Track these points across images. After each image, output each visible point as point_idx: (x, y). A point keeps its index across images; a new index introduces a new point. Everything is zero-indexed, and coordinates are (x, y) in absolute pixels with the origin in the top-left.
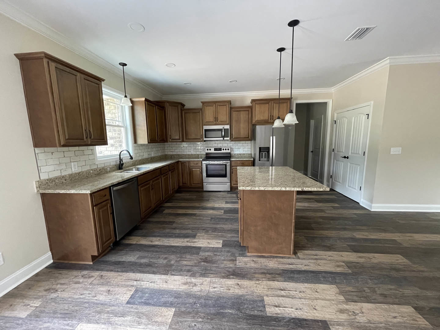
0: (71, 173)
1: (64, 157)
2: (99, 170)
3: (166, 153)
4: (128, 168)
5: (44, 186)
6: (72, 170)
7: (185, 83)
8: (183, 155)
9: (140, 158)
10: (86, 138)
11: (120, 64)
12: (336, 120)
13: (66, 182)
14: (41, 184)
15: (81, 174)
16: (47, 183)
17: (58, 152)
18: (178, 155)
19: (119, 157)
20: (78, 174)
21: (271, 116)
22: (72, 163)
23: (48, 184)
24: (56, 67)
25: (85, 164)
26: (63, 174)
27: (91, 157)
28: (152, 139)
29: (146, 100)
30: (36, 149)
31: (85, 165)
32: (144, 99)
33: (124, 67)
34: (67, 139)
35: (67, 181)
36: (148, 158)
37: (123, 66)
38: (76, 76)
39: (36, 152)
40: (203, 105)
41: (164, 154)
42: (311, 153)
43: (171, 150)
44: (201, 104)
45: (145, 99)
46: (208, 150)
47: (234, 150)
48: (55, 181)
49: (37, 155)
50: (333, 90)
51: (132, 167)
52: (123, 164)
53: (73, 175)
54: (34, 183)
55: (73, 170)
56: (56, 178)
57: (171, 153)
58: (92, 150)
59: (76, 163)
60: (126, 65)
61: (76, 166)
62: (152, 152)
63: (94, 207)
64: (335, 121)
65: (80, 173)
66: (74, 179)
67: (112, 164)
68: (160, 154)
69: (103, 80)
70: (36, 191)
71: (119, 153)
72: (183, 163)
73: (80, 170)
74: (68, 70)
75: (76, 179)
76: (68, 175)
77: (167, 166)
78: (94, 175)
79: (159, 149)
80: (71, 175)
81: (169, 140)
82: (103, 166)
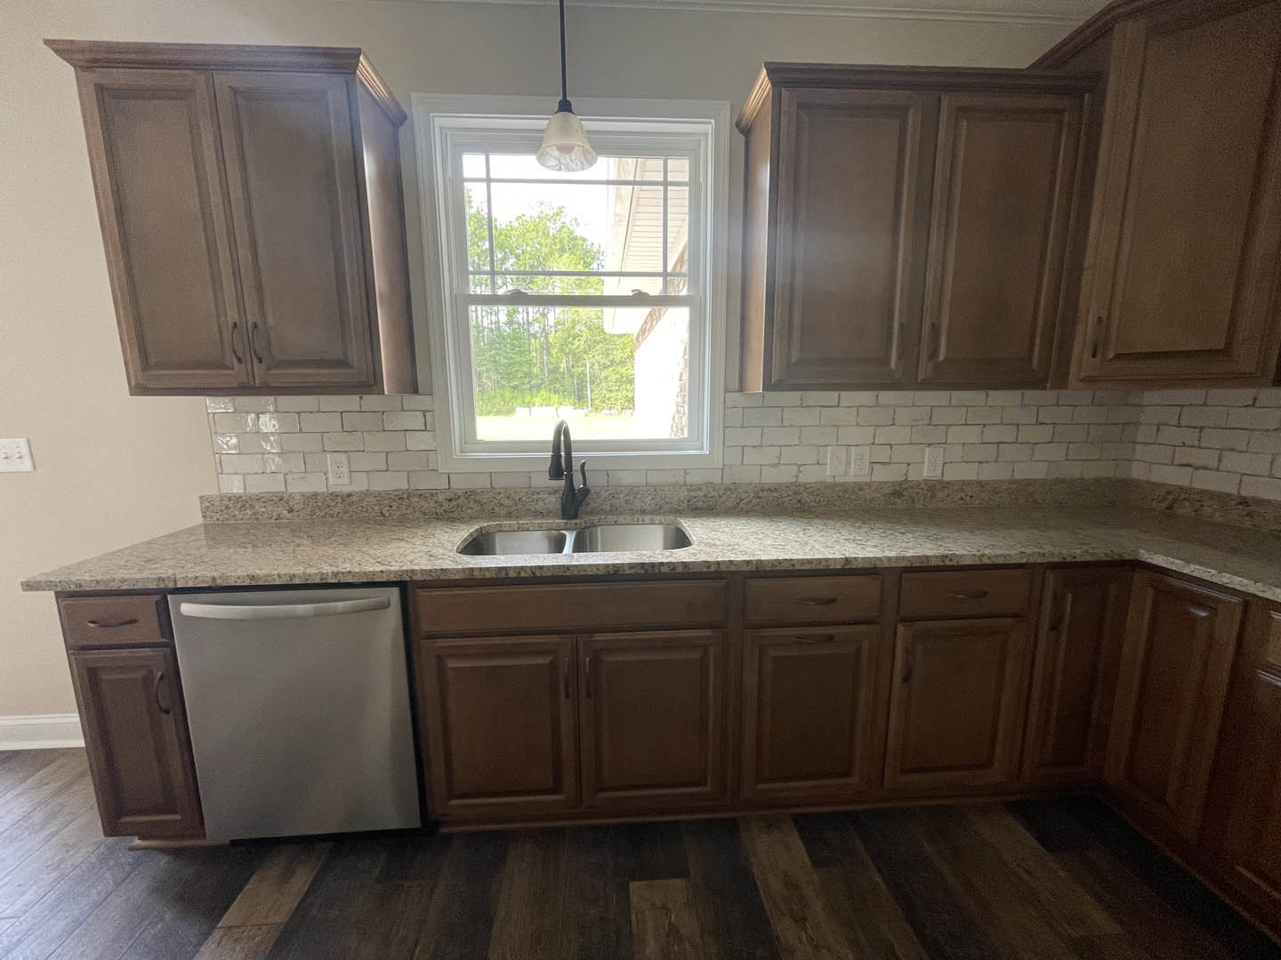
0: (321, 489)
1: (301, 430)
3: (1138, 472)
6: (325, 480)
9: (784, 476)
13: (289, 515)
15: (354, 499)
16: (227, 507)
18: (1244, 502)
20: (339, 500)
22: (330, 458)
24: (98, 91)
25: (384, 467)
26: (289, 490)
31: (387, 470)
35: (295, 514)
38: (190, 91)
39: (211, 409)
43: (1184, 455)
48: (252, 507)
49: (212, 417)
52: (586, 491)
55: (331, 482)
58: (424, 412)
59: (343, 457)
61: (345, 469)
62: (927, 451)
65: (349, 495)
66: (323, 514)
68: (1038, 472)
69: (357, 55)
73: (360, 485)
75: (332, 516)
76: (303, 495)
77: (848, 570)
78: (418, 514)
79: (1044, 433)
80: (315, 495)
81: (1081, 359)
82: (481, 483)
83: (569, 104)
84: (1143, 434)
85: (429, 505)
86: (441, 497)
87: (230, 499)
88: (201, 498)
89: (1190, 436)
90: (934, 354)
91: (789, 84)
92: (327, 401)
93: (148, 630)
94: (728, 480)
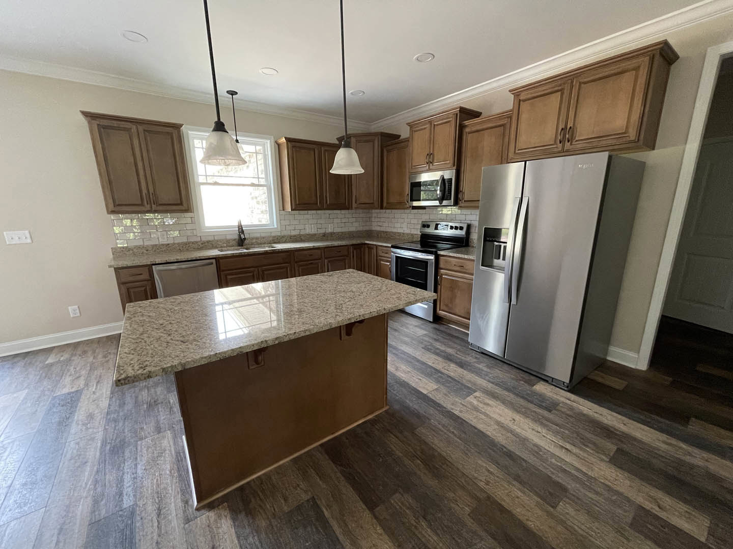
0: (157, 243)
1: (148, 224)
2: (202, 244)
4: (256, 246)
6: (158, 240)
8: (392, 232)
9: (296, 233)
10: (148, 204)
11: (228, 92)
13: (147, 252)
15: (170, 245)
16: (122, 251)
18: (386, 232)
20: (165, 246)
21: (564, 129)
22: (159, 233)
23: (124, 252)
24: (98, 125)
25: (179, 235)
26: (146, 244)
27: (189, 227)
28: (301, 204)
30: (110, 215)
32: (283, 140)
33: (234, 96)
36: (315, 235)
37: (232, 95)
38: (130, 128)
39: (111, 218)
40: (410, 129)
41: (367, 228)
44: (408, 128)
45: (286, 138)
46: (424, 226)
48: (132, 250)
52: (245, 239)
53: (158, 246)
55: (160, 241)
56: (136, 247)
57: (378, 229)
58: (191, 218)
60: (236, 93)
62: (329, 225)
65: (168, 244)
67: (229, 237)
68: (353, 229)
69: (181, 125)
72: (370, 247)
74: (115, 124)
75: (162, 251)
76: (152, 245)
77: (314, 248)
78: (192, 249)
80: (156, 245)
81: (354, 205)
82: (211, 239)
84: (373, 219)
85: (196, 246)
86: (199, 243)
88: (112, 248)
90: (327, 202)
91: (289, 141)
93: (146, 276)
94: (283, 234)
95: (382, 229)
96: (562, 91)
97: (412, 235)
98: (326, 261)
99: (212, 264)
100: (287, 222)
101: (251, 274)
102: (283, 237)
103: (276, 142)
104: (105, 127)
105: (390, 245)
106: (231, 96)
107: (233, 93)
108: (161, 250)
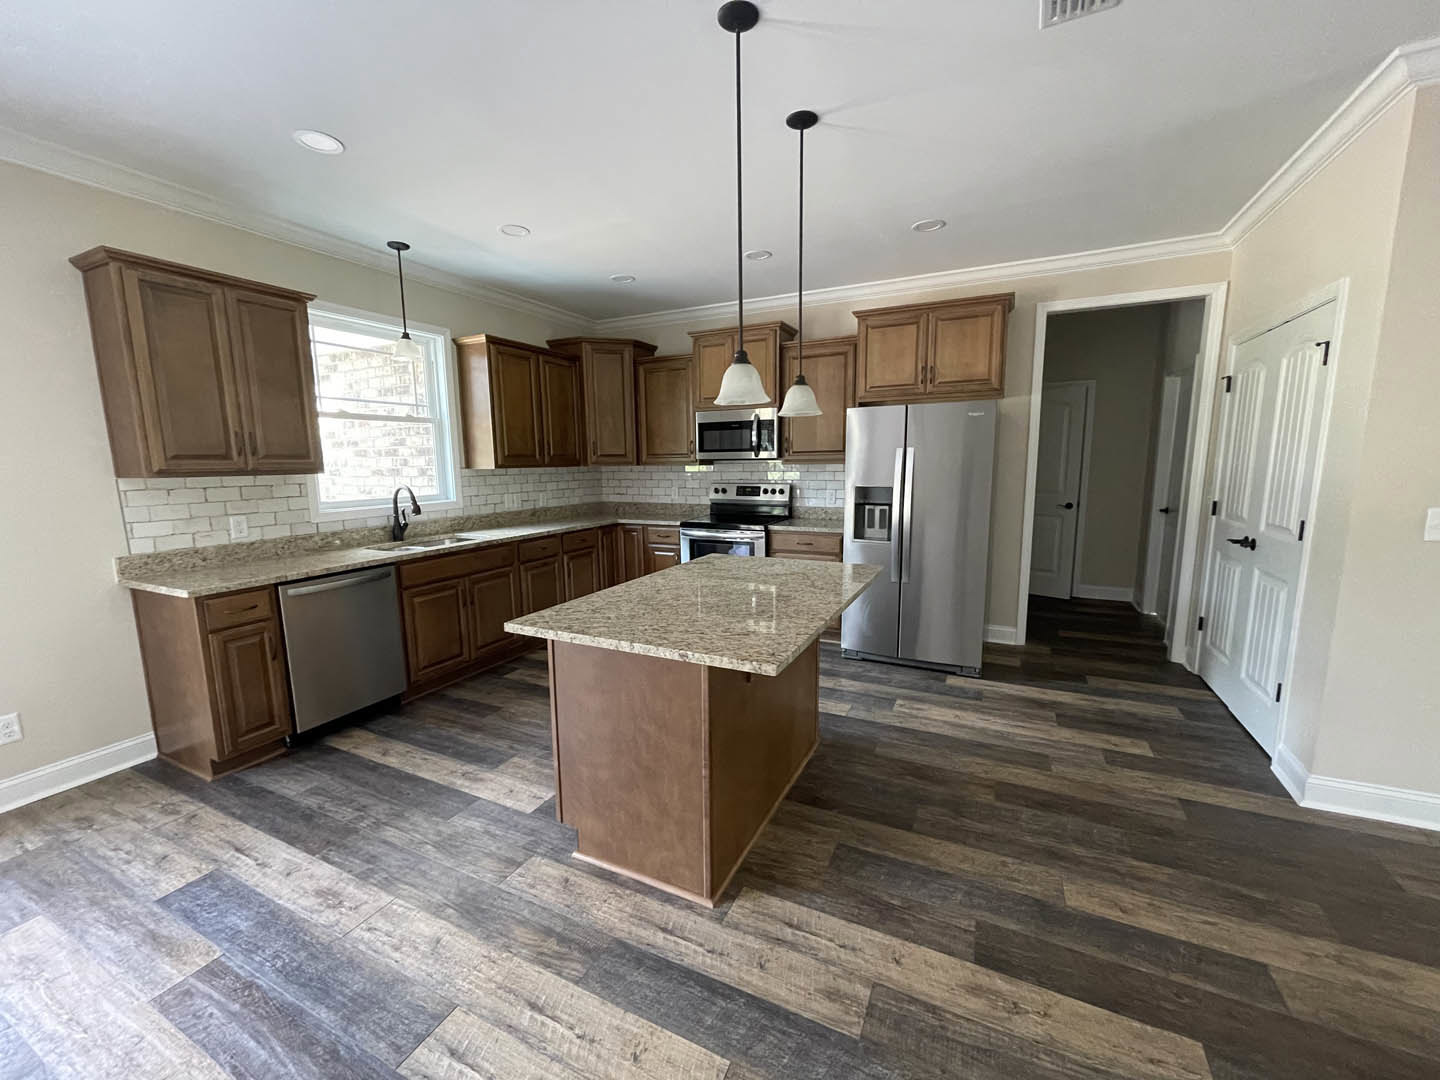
0: (224, 541)
1: (206, 500)
2: (322, 540)
3: (605, 499)
4: (426, 539)
5: (137, 571)
6: (229, 535)
7: (614, 279)
8: (649, 504)
9: (488, 511)
10: (239, 454)
11: (390, 244)
12: (1231, 374)
13: (204, 564)
14: (130, 567)
15: (256, 545)
17: (186, 488)
18: (635, 504)
19: (392, 506)
21: (924, 368)
22: (231, 519)
23: (149, 567)
24: (141, 280)
25: (273, 523)
26: (200, 545)
27: (294, 504)
28: (511, 456)
29: (491, 340)
30: (120, 480)
31: (276, 524)
32: (482, 339)
33: (402, 252)
34: (175, 457)
35: (209, 561)
36: (520, 512)
37: (399, 250)
38: (209, 295)
39: (121, 488)
40: (695, 343)
41: (597, 499)
42: (1164, 514)
43: (617, 490)
44: (690, 341)
45: (487, 336)
46: (717, 491)
47: (807, 493)
48: (170, 561)
49: (122, 494)
50: (1228, 240)
51: (442, 537)
52: (407, 526)
53: (230, 549)
54: (113, 561)
55: (233, 536)
58: (300, 484)
60: (407, 247)
61: (245, 526)
62: (541, 494)
63: (210, 636)
64: (1229, 378)
65: (252, 544)
66: (230, 558)
67: (372, 523)
68: (576, 501)
69: (312, 298)
70: (116, 580)
71: (392, 496)
72: (628, 531)
73: (256, 536)
74: (181, 281)
75: (239, 559)
76: (215, 547)
77: (549, 536)
78: (302, 552)
79: (573, 485)
80: (225, 547)
81: (591, 458)
82: (339, 528)
83: (408, 334)
84: (604, 483)
85: (310, 544)
86: (317, 538)
87: (149, 557)
88: (120, 559)
89: (616, 483)
90: (549, 453)
91: (493, 343)
92: (228, 480)
93: (265, 609)
94: (466, 514)
95: (628, 499)
96: (917, 323)
97: (691, 506)
98: (565, 558)
99: (388, 575)
100: (473, 491)
101: (452, 592)
102: (469, 518)
103: (454, 340)
104: (154, 286)
105: (678, 523)
106: (396, 251)
107: (401, 247)
108: (237, 556)
